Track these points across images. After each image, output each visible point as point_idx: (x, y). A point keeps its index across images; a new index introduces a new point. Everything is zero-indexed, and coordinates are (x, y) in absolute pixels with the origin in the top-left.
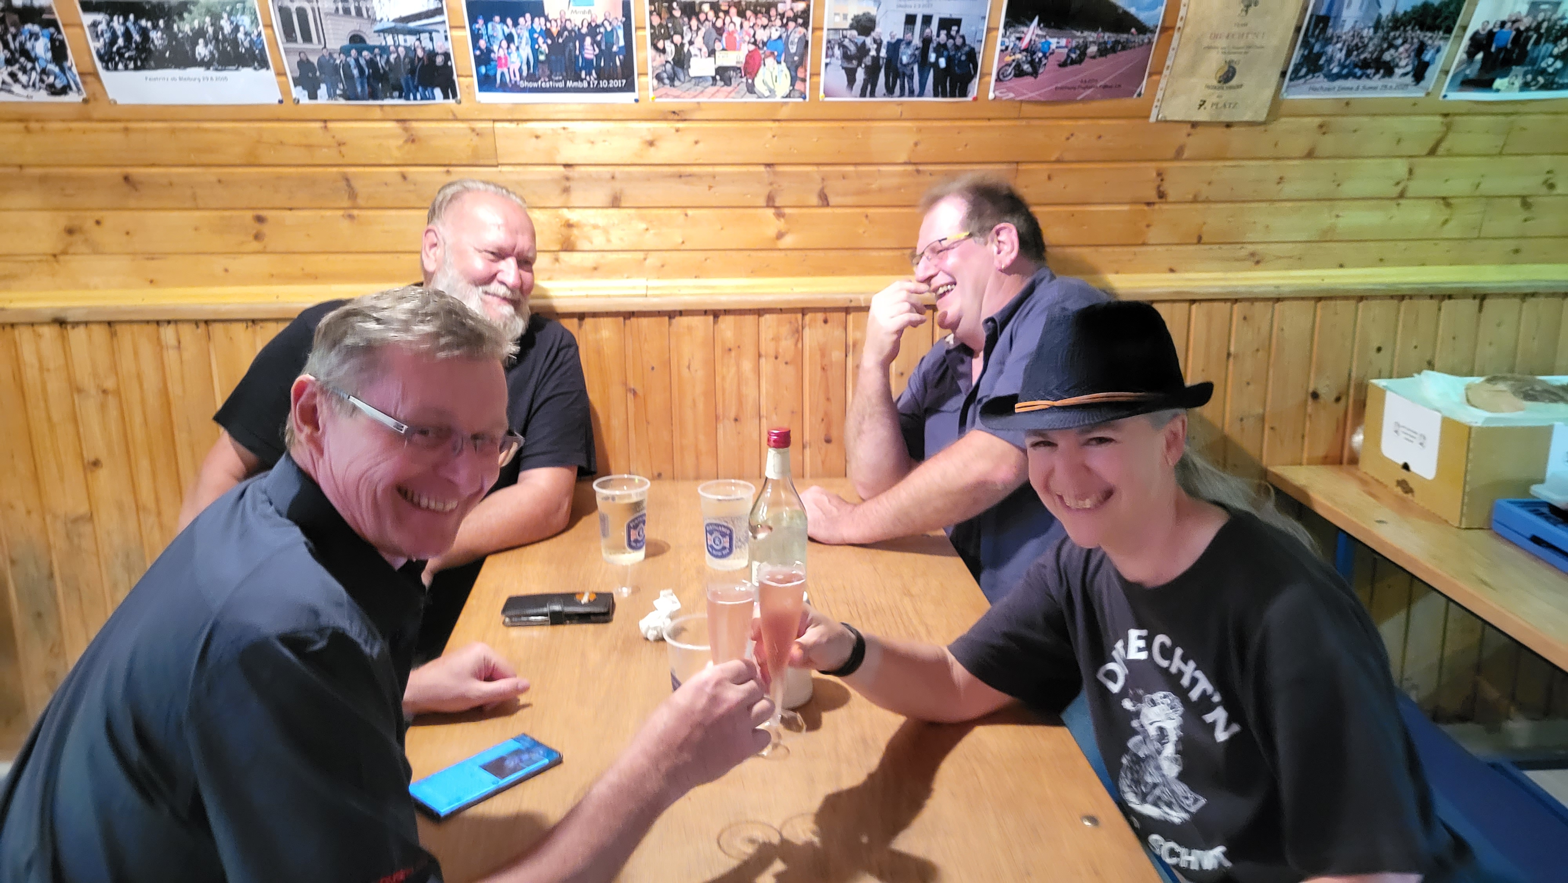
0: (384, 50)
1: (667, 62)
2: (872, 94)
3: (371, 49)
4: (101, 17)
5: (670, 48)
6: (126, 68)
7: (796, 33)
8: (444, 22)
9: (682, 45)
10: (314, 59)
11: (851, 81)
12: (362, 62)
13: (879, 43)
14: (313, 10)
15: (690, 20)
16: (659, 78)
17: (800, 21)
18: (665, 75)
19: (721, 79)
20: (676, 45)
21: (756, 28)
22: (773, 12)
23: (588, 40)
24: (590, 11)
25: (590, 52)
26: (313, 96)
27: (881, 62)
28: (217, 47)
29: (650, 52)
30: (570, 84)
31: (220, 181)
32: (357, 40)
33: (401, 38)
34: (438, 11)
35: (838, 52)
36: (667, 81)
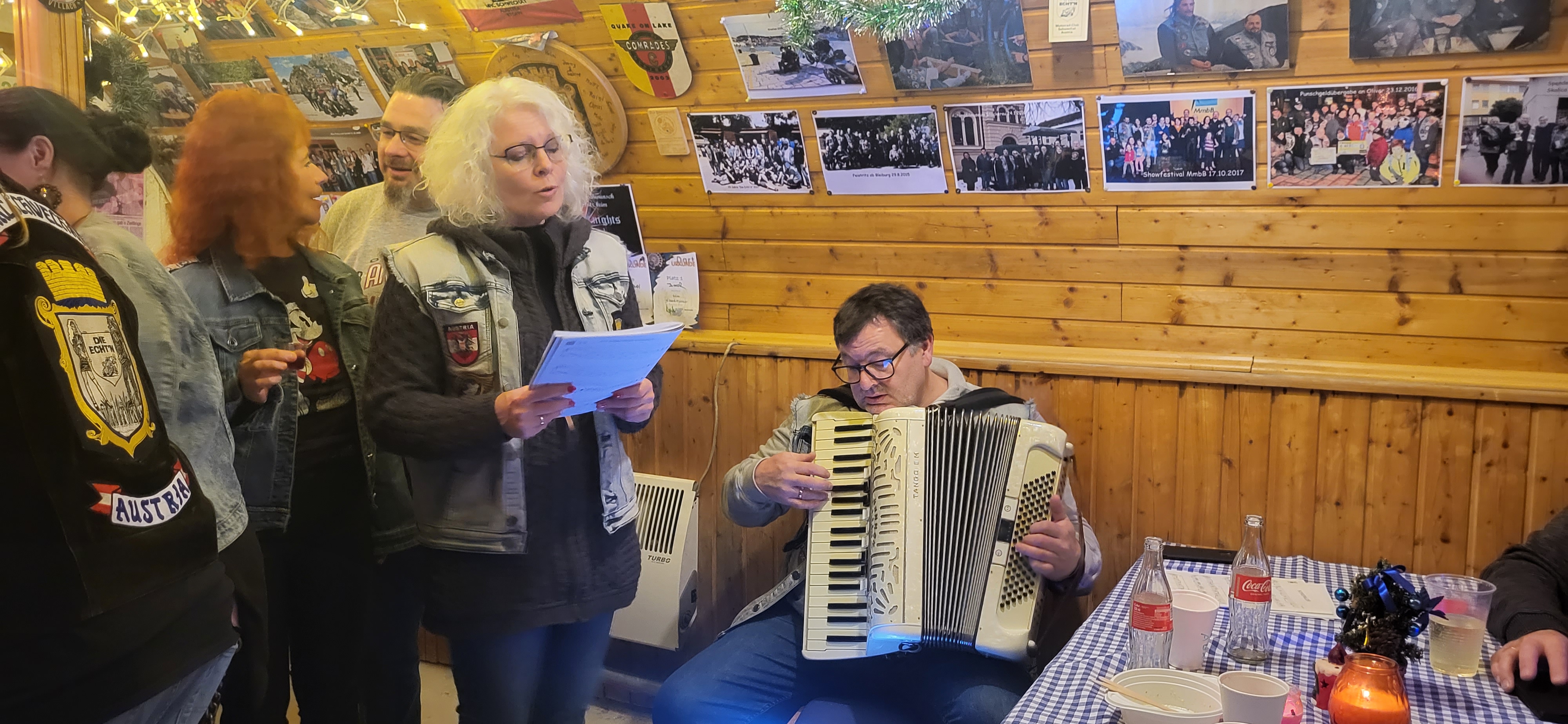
0: (1031, 149)
1: (1287, 152)
2: (1518, 181)
3: (1019, 149)
4: (828, 131)
5: (1291, 139)
6: (841, 168)
7: (1428, 122)
8: (1081, 124)
9: (1303, 136)
10: (974, 158)
11: (1492, 166)
12: (1012, 159)
13: (1526, 129)
14: (977, 118)
15: (1312, 113)
16: (1278, 167)
17: (1432, 110)
18: (1284, 164)
19: (1343, 168)
20: (1296, 136)
21: (1382, 118)
22: (1402, 102)
23: (1209, 135)
24: (1212, 109)
25: (1210, 145)
26: (971, 187)
27: (1529, 147)
28: (904, 151)
29: (1270, 143)
30: (1189, 174)
31: (896, 254)
32: (1009, 142)
33: (1044, 138)
34: (1078, 116)
35: (1476, 138)
36: (1286, 170)
